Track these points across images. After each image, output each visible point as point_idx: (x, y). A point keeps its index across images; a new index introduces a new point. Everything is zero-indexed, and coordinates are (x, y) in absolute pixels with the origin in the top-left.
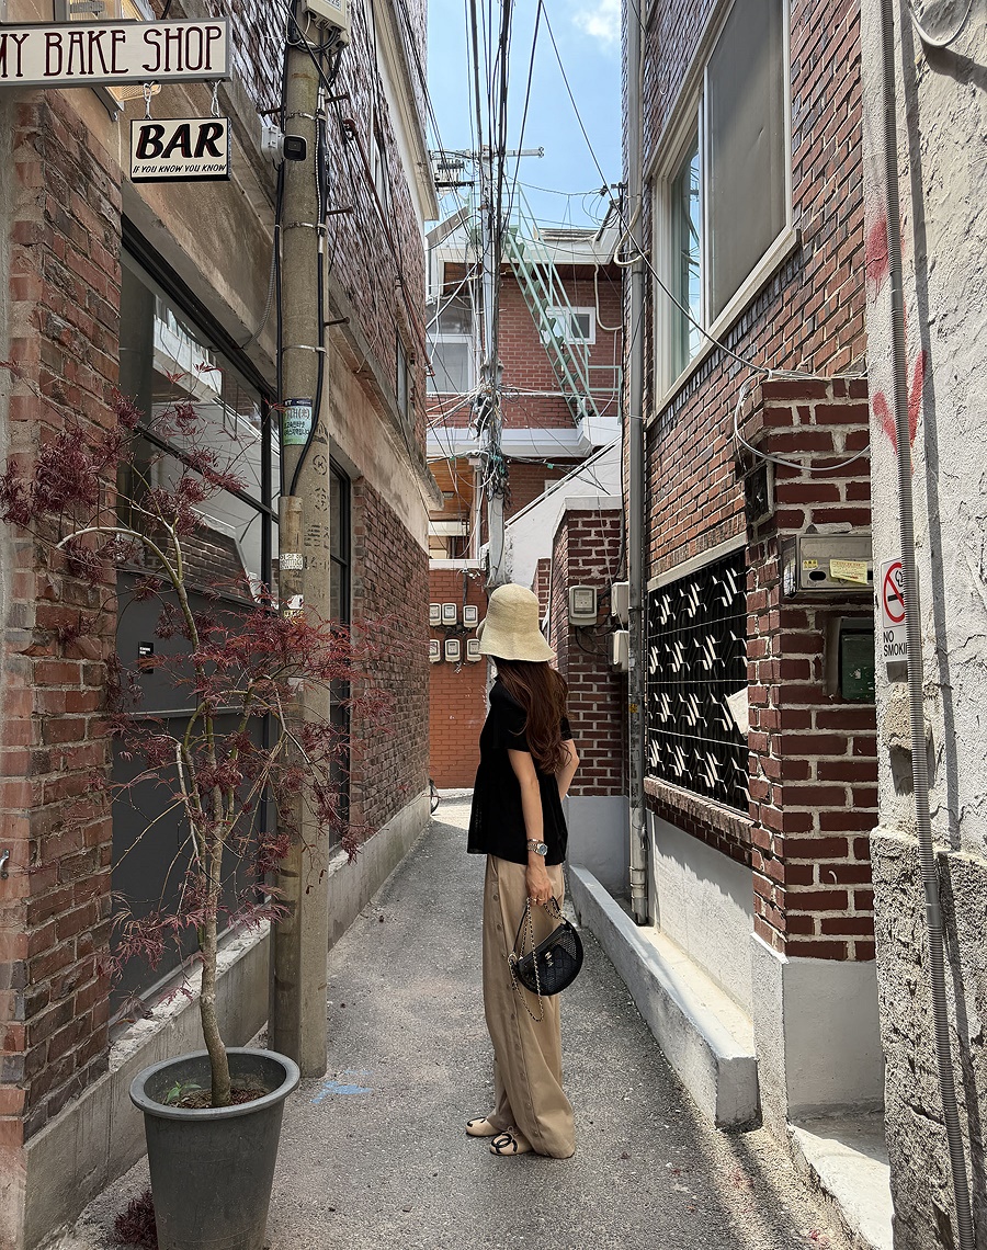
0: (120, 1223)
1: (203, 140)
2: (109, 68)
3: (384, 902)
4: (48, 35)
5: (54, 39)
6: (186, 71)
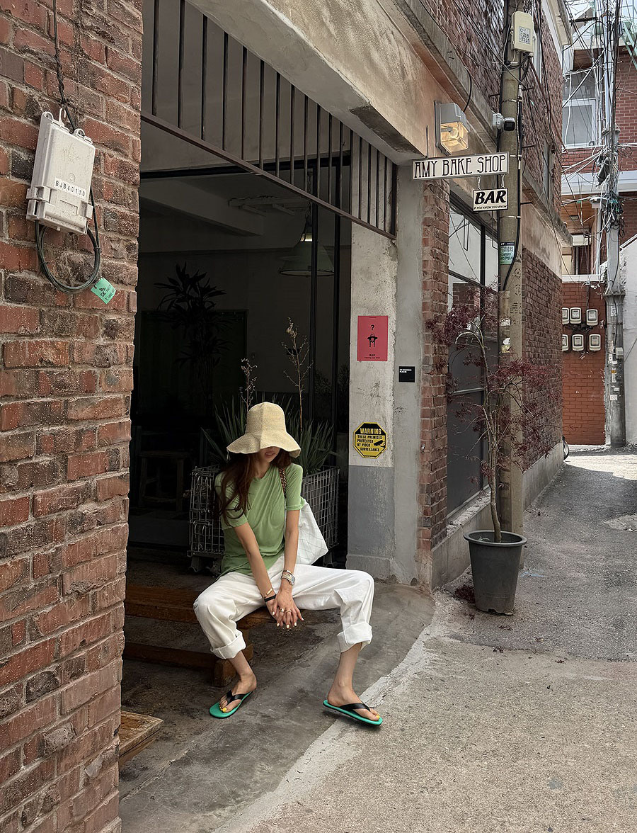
0: (457, 591)
1: (498, 197)
2: (465, 172)
3: (539, 506)
4: (444, 161)
5: (446, 163)
6: (493, 172)
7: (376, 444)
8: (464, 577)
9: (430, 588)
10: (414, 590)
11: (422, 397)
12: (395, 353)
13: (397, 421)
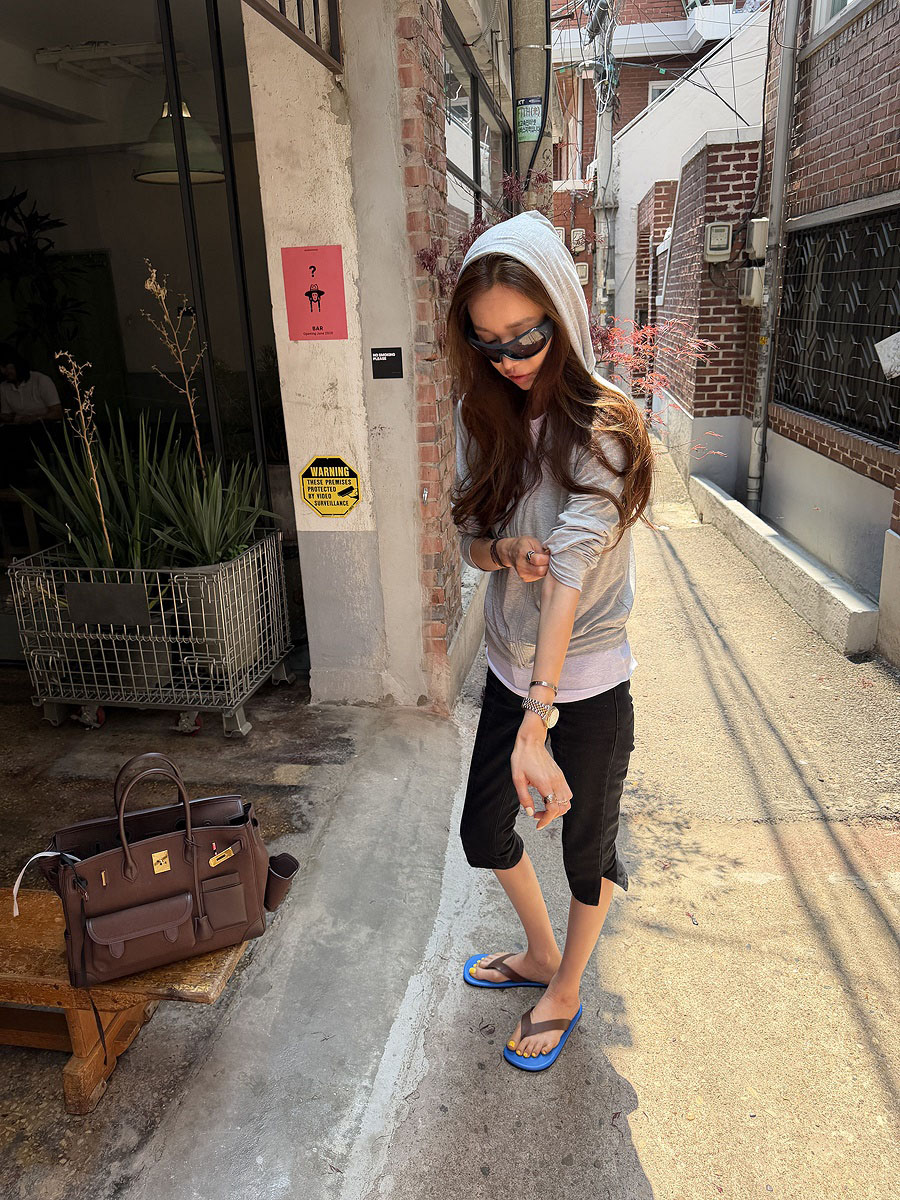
7: (342, 494)
10: (423, 714)
11: (418, 404)
12: (361, 322)
13: (375, 453)
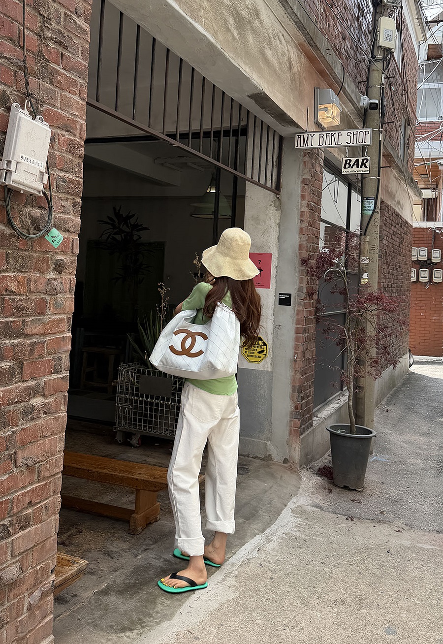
0: (320, 469)
1: (362, 163)
2: (337, 143)
4: (320, 134)
5: (322, 136)
6: (358, 144)
7: (259, 352)
8: (325, 459)
9: (298, 466)
10: (286, 468)
11: (296, 317)
12: (276, 283)
13: (276, 336)
